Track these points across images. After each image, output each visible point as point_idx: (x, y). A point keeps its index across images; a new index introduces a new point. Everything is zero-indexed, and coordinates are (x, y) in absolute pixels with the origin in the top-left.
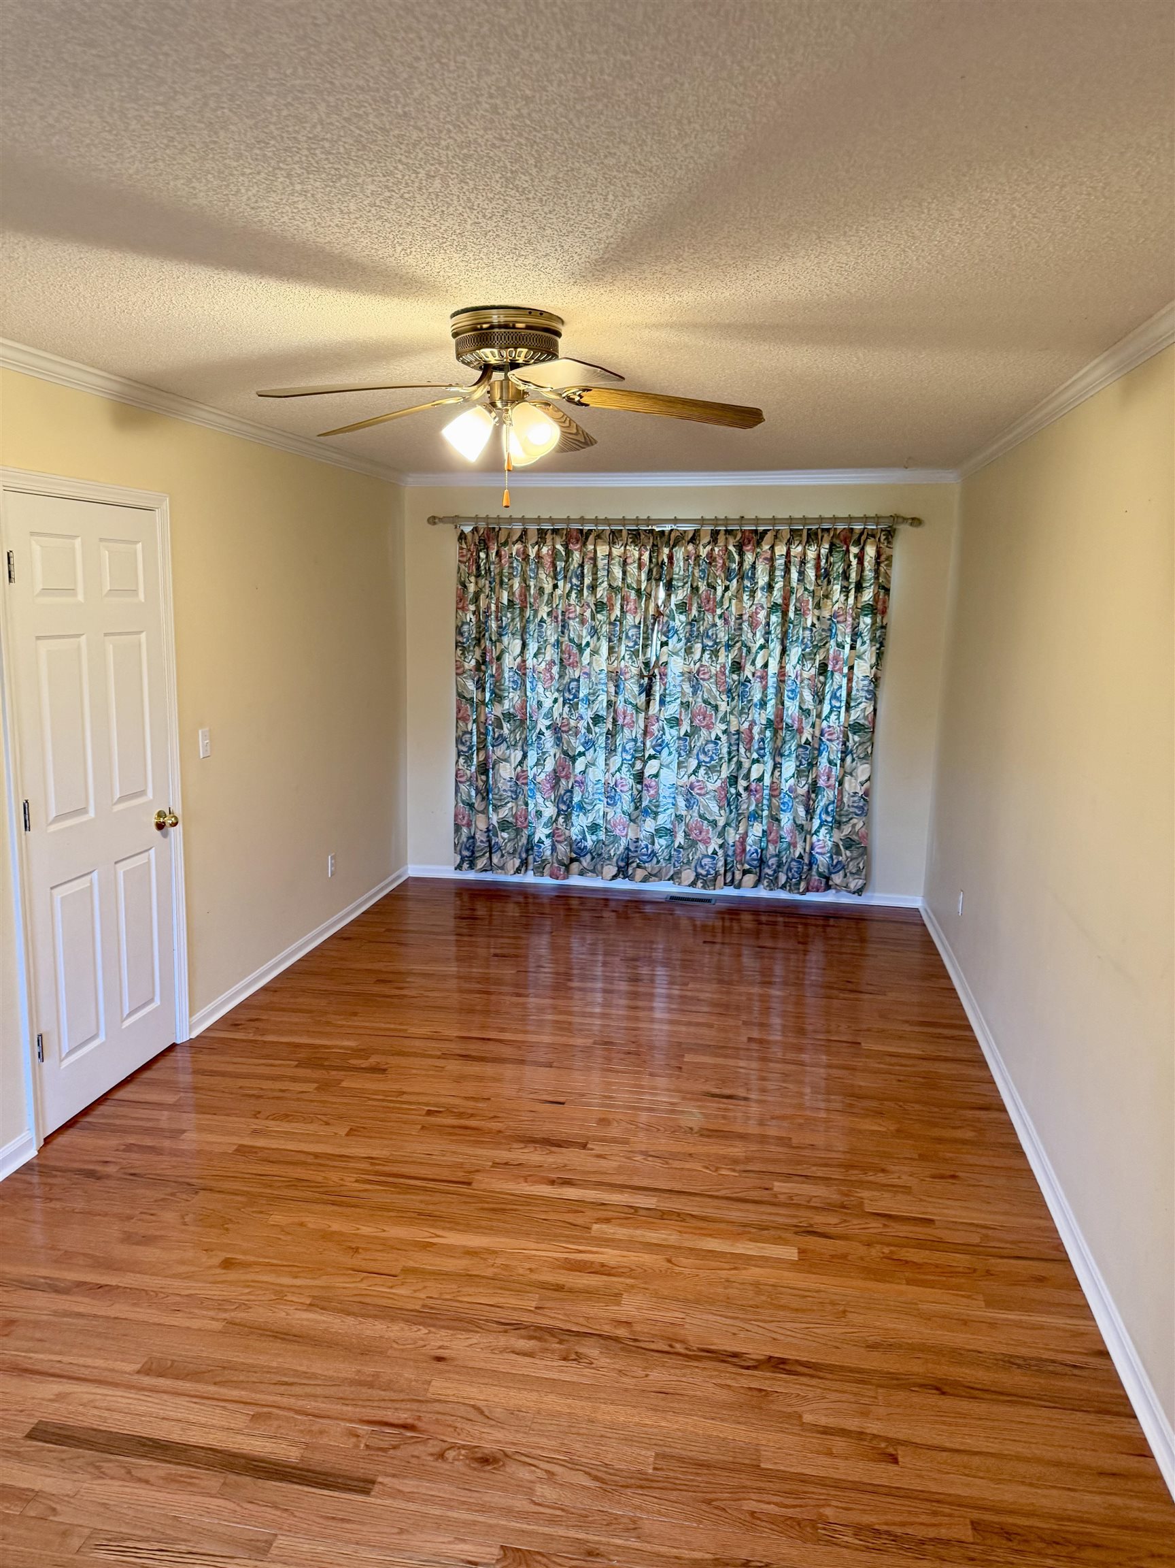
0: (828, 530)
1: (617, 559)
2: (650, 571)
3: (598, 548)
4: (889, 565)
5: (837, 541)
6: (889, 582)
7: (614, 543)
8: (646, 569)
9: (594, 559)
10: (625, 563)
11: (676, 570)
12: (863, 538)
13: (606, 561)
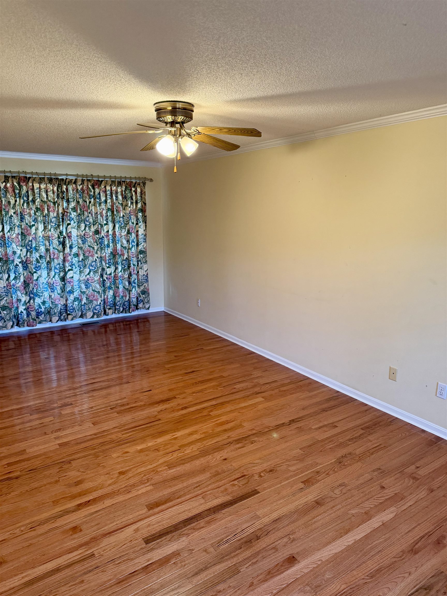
0: (124, 181)
1: (43, 190)
2: (58, 195)
3: (34, 185)
4: (145, 195)
5: (128, 186)
6: (145, 201)
7: (41, 183)
8: (56, 194)
9: (33, 189)
10: (47, 192)
11: (70, 194)
12: (136, 185)
13: (38, 190)
